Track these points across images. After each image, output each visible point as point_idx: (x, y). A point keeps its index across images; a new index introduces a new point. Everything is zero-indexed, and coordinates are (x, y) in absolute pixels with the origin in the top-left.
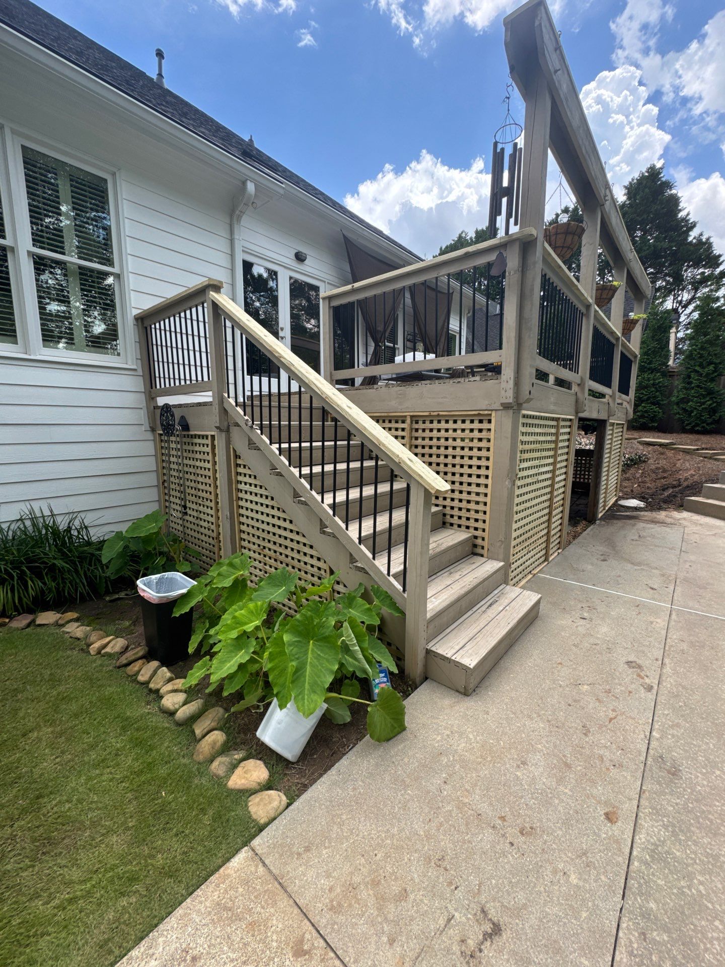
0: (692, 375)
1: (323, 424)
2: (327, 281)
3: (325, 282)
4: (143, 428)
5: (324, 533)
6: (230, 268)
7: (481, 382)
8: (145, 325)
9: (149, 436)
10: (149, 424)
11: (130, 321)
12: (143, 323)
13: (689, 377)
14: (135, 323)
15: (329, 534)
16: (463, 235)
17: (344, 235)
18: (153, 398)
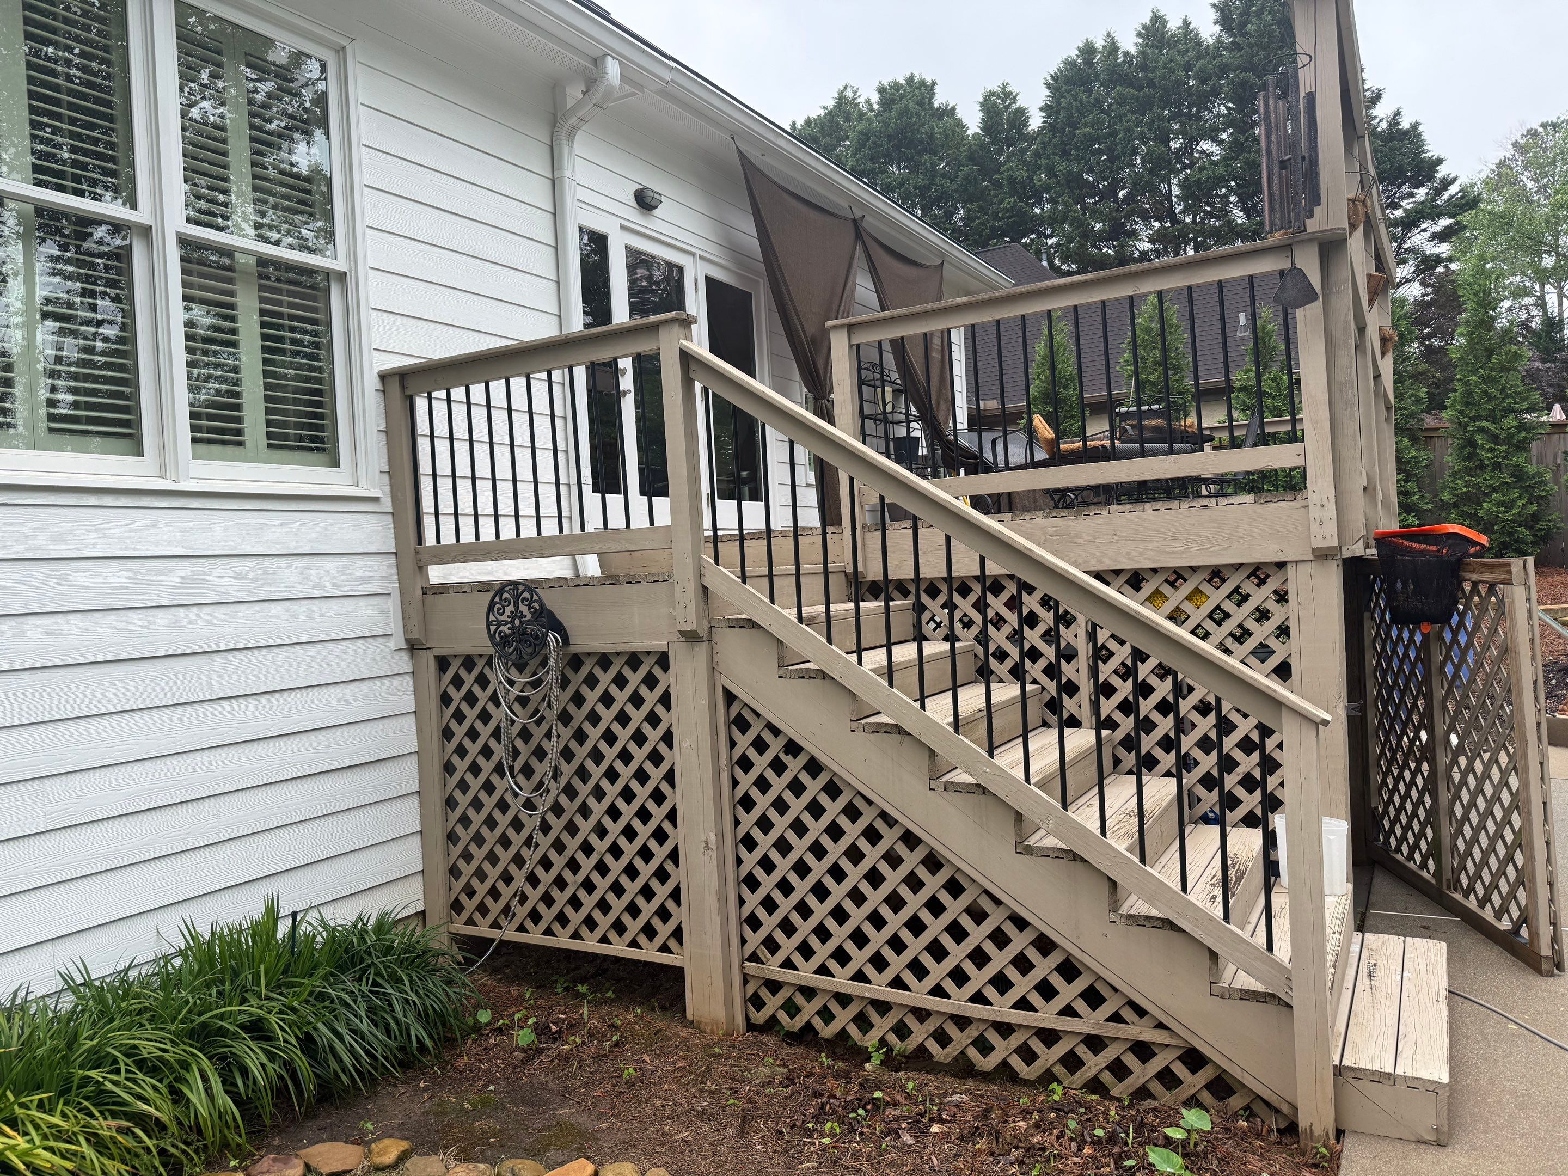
0: (1480, 440)
1: (857, 608)
2: (698, 252)
3: (693, 254)
4: (392, 644)
5: (1030, 850)
6: (552, 243)
7: (1258, 506)
8: (408, 393)
9: (404, 663)
10: (406, 631)
11: (372, 383)
12: (403, 387)
13: (1472, 443)
14: (380, 387)
15: (1045, 853)
16: (849, 94)
17: (740, 152)
18: (420, 568)
